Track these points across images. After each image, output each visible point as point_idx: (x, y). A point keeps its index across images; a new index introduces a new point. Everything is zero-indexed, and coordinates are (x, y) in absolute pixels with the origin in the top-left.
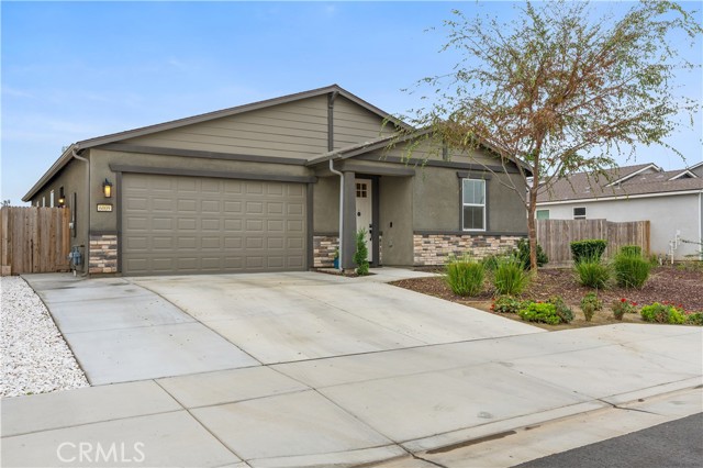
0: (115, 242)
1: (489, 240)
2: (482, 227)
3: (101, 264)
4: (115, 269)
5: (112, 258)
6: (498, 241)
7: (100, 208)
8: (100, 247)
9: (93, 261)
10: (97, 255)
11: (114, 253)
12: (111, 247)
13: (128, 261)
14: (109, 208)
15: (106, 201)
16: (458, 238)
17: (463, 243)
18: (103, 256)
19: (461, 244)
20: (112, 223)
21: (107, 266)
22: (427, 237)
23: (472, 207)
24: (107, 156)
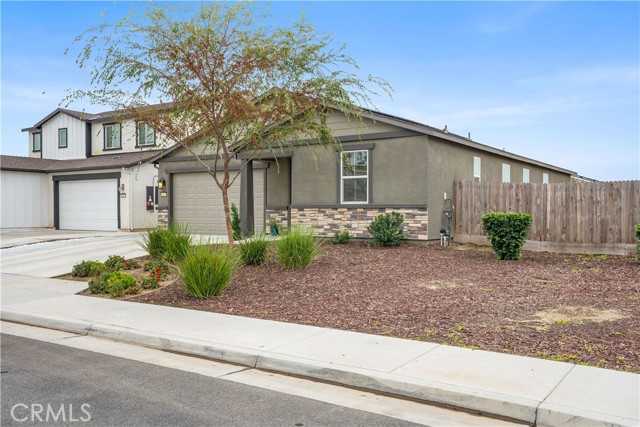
1: (369, 213)
5: (166, 222)
8: (161, 216)
10: (161, 221)
12: (166, 216)
14: (165, 195)
16: (335, 211)
17: (340, 216)
18: (163, 221)
20: (166, 202)
21: (164, 226)
22: (302, 209)
23: (353, 179)
24: (165, 165)
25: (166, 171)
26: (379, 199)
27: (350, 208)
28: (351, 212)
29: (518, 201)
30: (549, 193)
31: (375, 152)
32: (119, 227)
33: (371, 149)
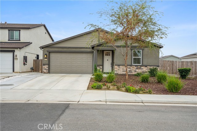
0: (48, 67)
1: (142, 68)
2: (140, 64)
3: (45, 71)
4: (48, 72)
5: (47, 70)
6: (146, 68)
7: (45, 60)
8: (45, 67)
9: (43, 70)
10: (44, 69)
11: (47, 69)
12: (47, 67)
13: (51, 70)
14: (47, 60)
15: (46, 58)
16: (131, 67)
17: (132, 68)
18: (45, 69)
19: (131, 68)
20: (47, 63)
21: (46, 71)
22: (119, 66)
23: (136, 58)
24: (47, 49)
25: (48, 51)
26: (145, 63)
27: (136, 66)
28: (136, 67)
29: (170, 65)
30: (178, 63)
31: (144, 51)
32: (13, 71)
33: (143, 50)
